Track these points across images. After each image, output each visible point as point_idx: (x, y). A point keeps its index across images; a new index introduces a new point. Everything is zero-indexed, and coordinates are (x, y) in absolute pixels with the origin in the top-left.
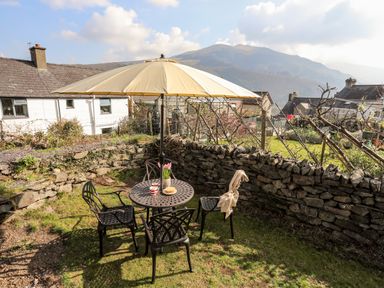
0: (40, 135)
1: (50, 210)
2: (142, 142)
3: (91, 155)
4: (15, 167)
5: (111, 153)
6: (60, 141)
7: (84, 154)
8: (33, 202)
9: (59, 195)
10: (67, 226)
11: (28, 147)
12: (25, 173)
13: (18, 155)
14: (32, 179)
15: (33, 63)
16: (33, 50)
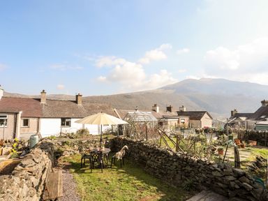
0: (72, 134)
1: (71, 158)
2: (109, 138)
3: (88, 142)
4: (64, 143)
5: (96, 141)
6: (79, 136)
7: (86, 141)
8: (67, 155)
9: (75, 154)
10: (75, 161)
11: (68, 138)
12: (66, 146)
13: (65, 140)
14: (68, 148)
15: (76, 102)
16: (77, 96)
